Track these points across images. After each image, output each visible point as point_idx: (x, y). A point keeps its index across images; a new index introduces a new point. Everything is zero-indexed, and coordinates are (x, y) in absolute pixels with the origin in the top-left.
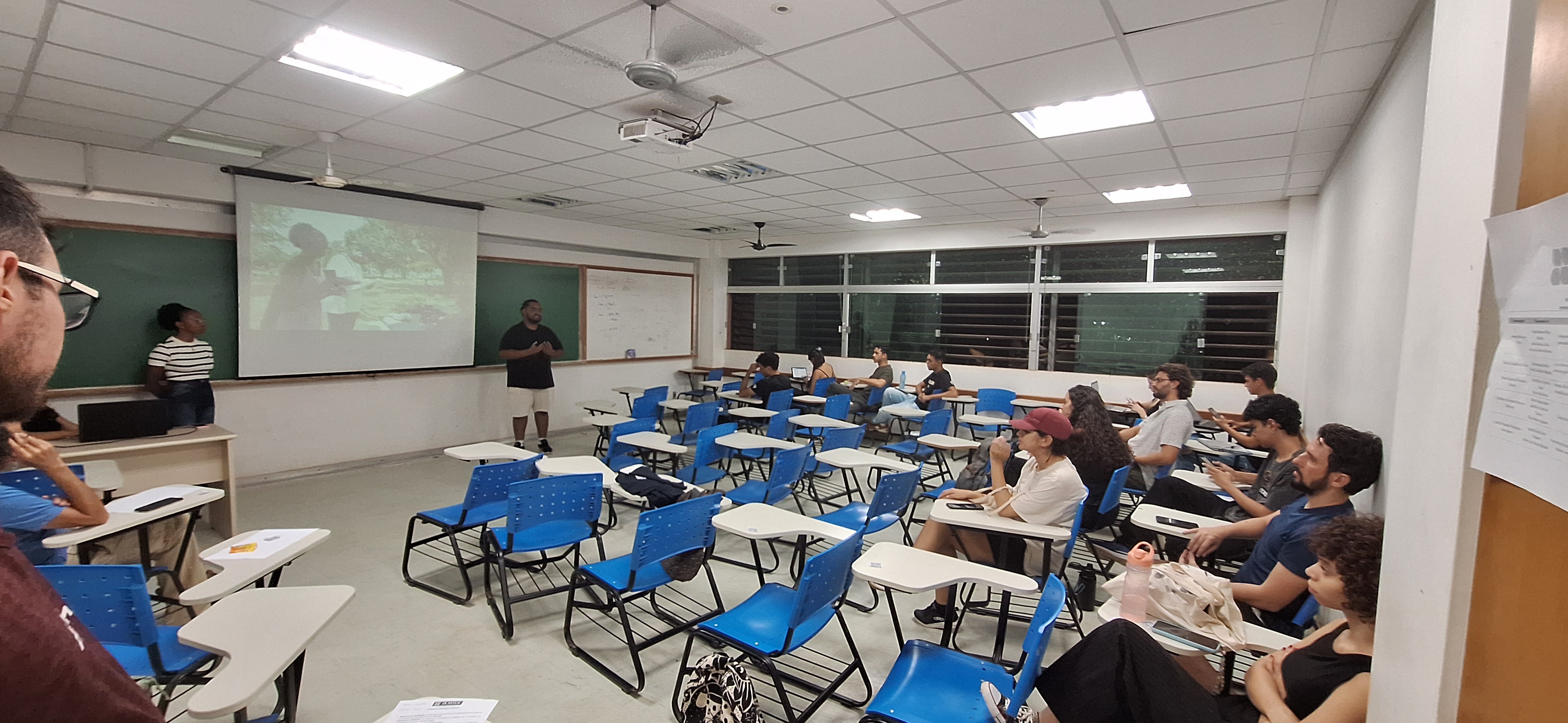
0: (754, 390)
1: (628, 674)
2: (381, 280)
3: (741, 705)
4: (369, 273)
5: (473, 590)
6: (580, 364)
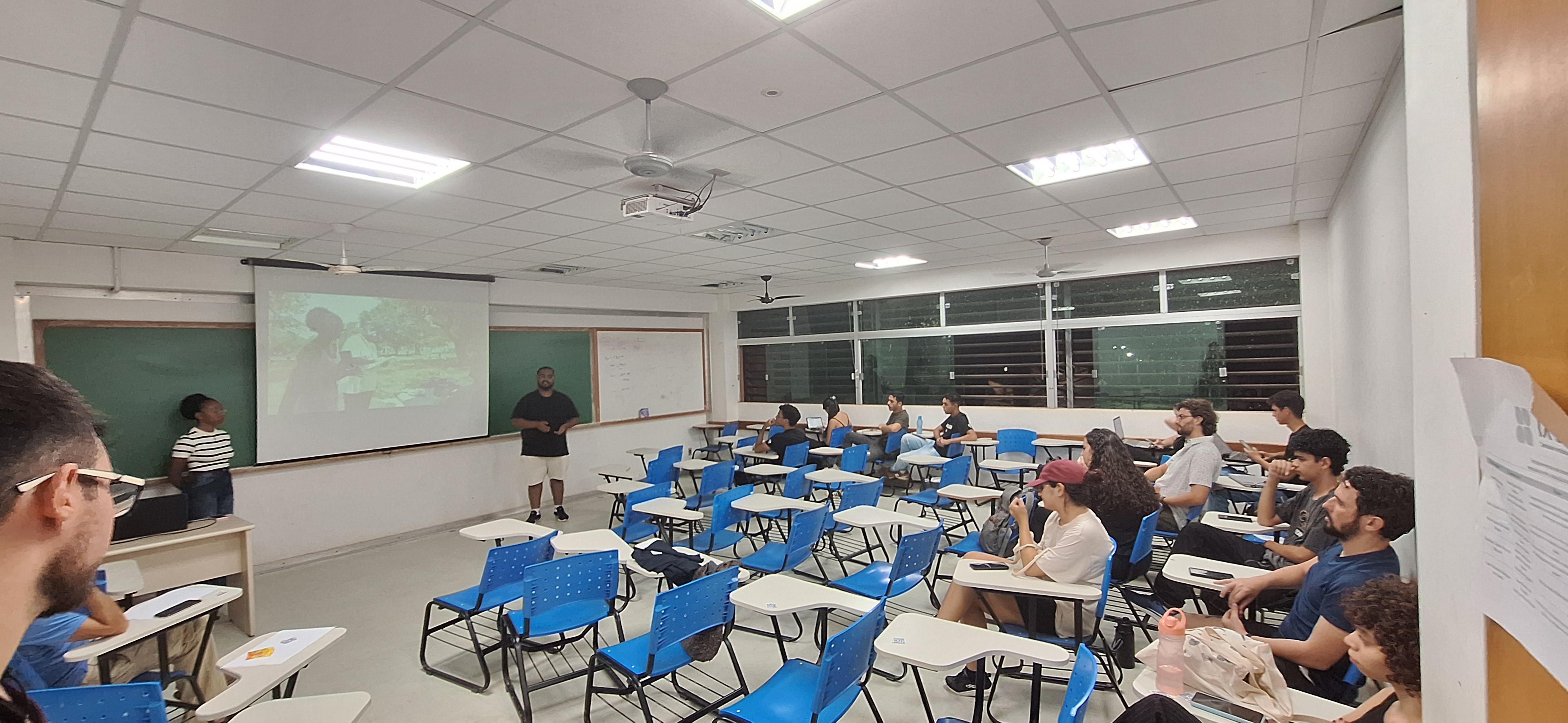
0: (769, 445)
2: (395, 357)
4: (384, 352)
5: (491, 676)
6: (593, 427)
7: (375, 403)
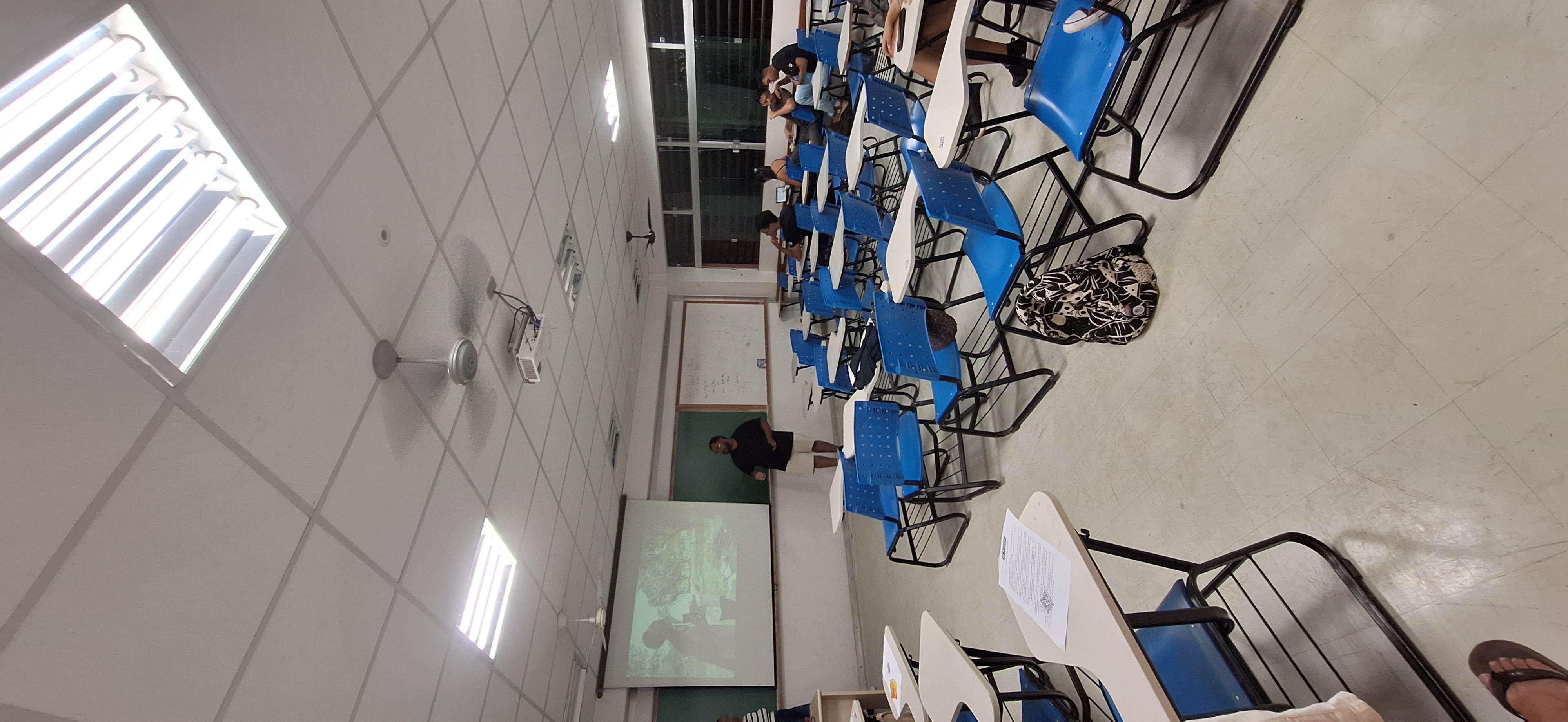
1: (1039, 382)
2: (691, 578)
3: (1064, 284)
4: (685, 588)
5: (958, 512)
6: (770, 411)
7: (731, 596)
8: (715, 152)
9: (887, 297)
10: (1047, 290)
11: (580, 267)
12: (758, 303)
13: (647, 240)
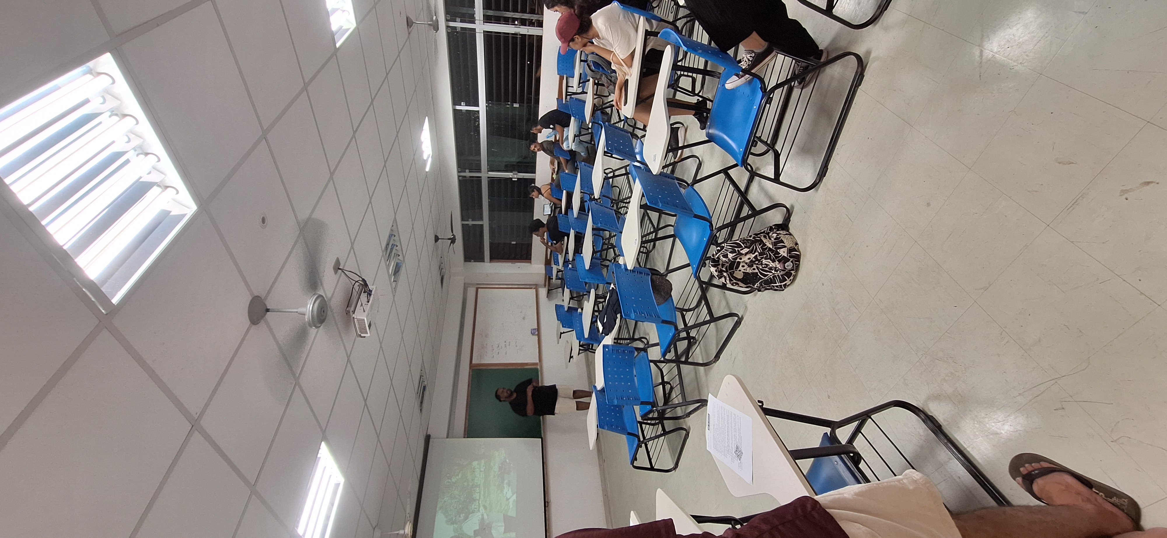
4: (476, 508)
6: (541, 367)
7: (512, 513)
8: (500, 180)
9: (623, 267)
10: (729, 253)
11: (401, 258)
12: (531, 288)
13: (450, 241)
